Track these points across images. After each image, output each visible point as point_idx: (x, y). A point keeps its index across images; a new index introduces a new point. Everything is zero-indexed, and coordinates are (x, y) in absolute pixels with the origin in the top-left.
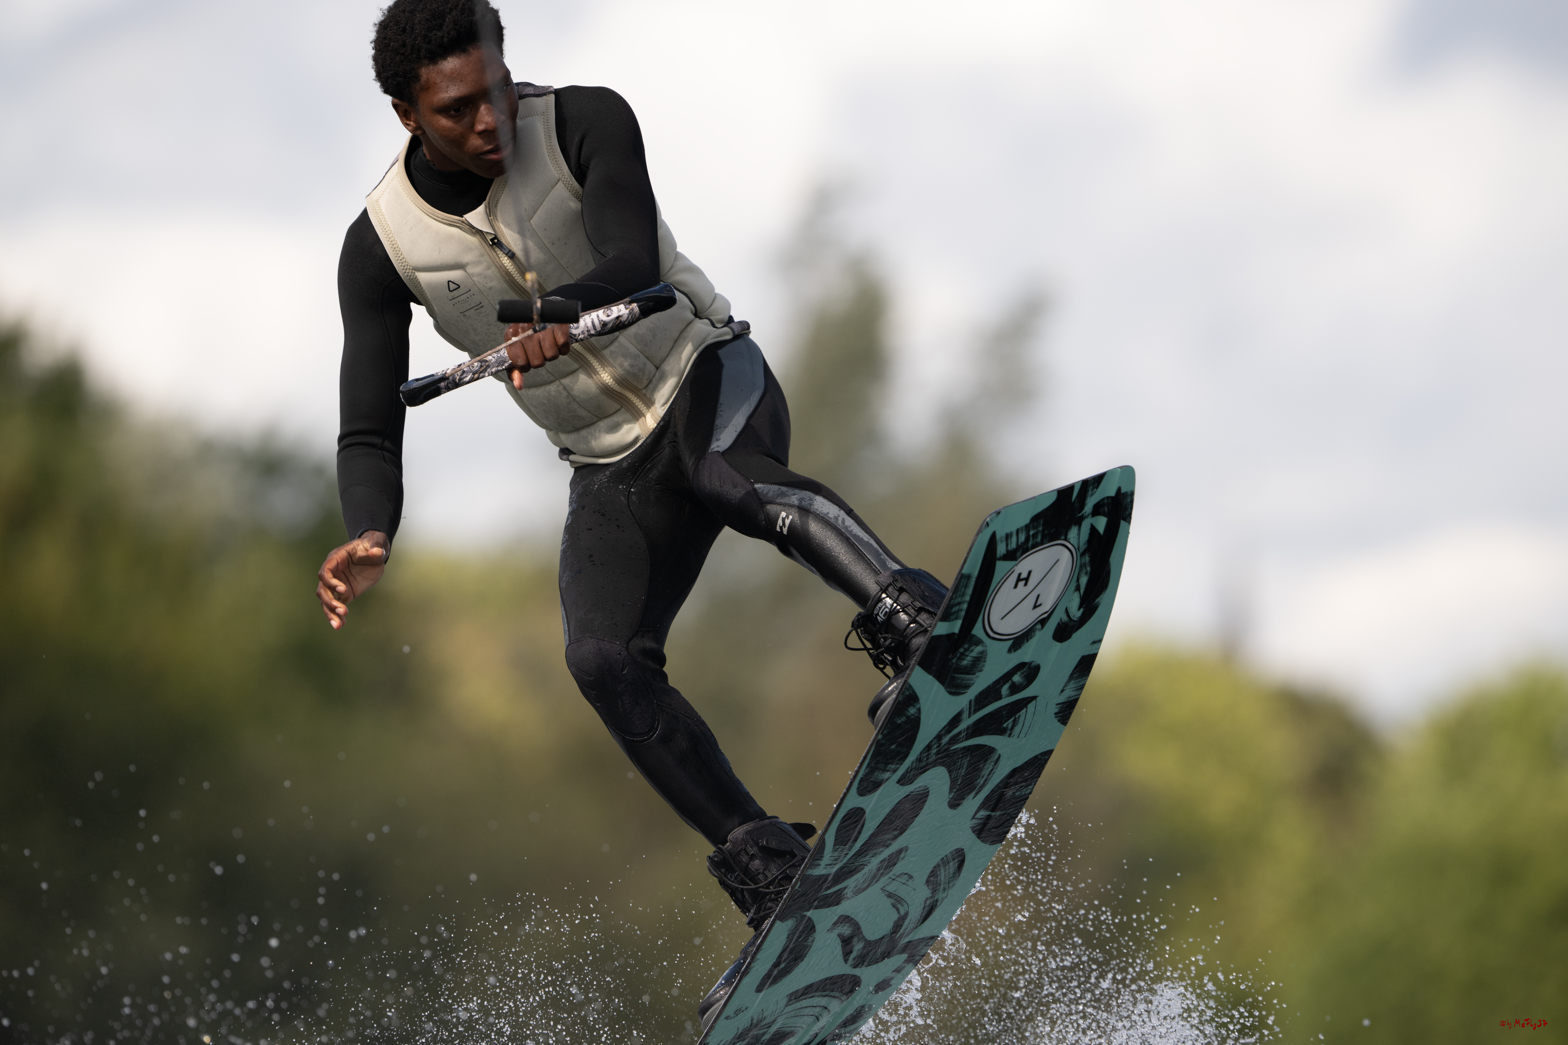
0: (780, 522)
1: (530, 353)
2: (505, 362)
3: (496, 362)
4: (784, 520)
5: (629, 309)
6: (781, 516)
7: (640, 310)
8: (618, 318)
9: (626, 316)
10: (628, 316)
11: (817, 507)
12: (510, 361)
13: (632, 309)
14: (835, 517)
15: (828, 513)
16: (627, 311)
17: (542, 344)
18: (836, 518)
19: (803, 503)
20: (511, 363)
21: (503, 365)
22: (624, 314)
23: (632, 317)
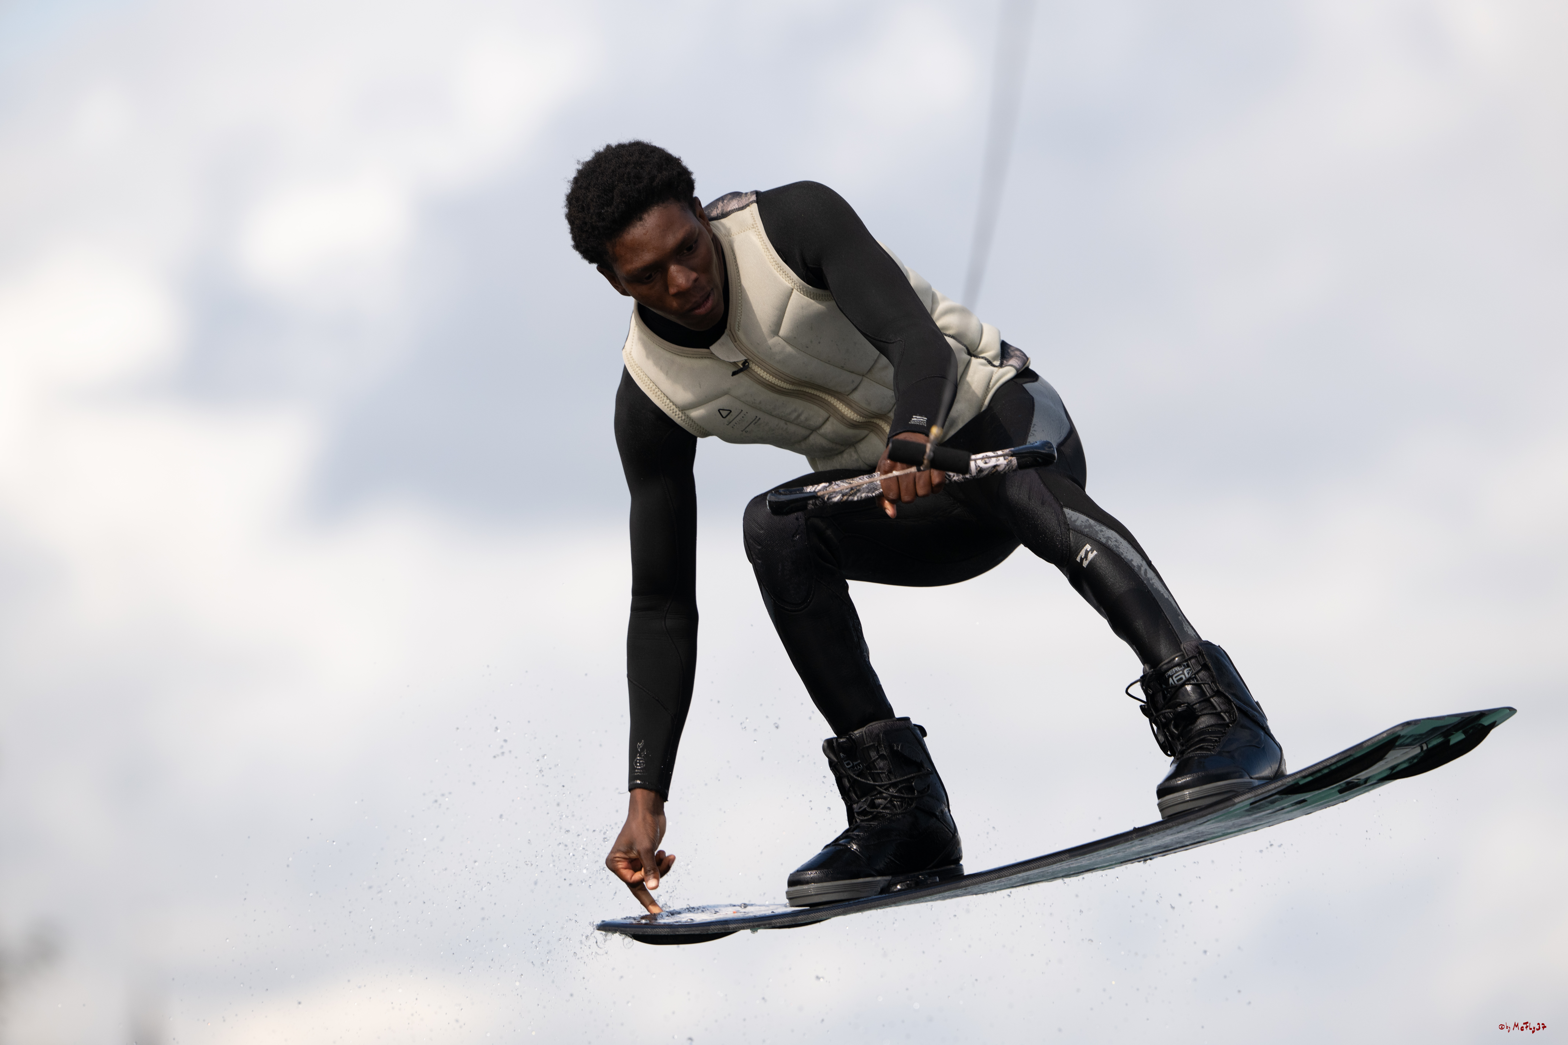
0: (1082, 553)
1: (903, 488)
2: (876, 489)
3: (867, 488)
4: (1087, 553)
5: (1007, 460)
6: (1085, 548)
7: (1018, 463)
8: (995, 466)
9: (1004, 466)
10: (1005, 467)
11: (1122, 551)
12: (881, 490)
13: (1011, 461)
14: (1138, 565)
15: (1132, 560)
16: (1005, 462)
17: (917, 480)
18: (1140, 567)
19: (1110, 542)
20: (882, 492)
21: (873, 492)
22: (1002, 464)
23: (1009, 468)
